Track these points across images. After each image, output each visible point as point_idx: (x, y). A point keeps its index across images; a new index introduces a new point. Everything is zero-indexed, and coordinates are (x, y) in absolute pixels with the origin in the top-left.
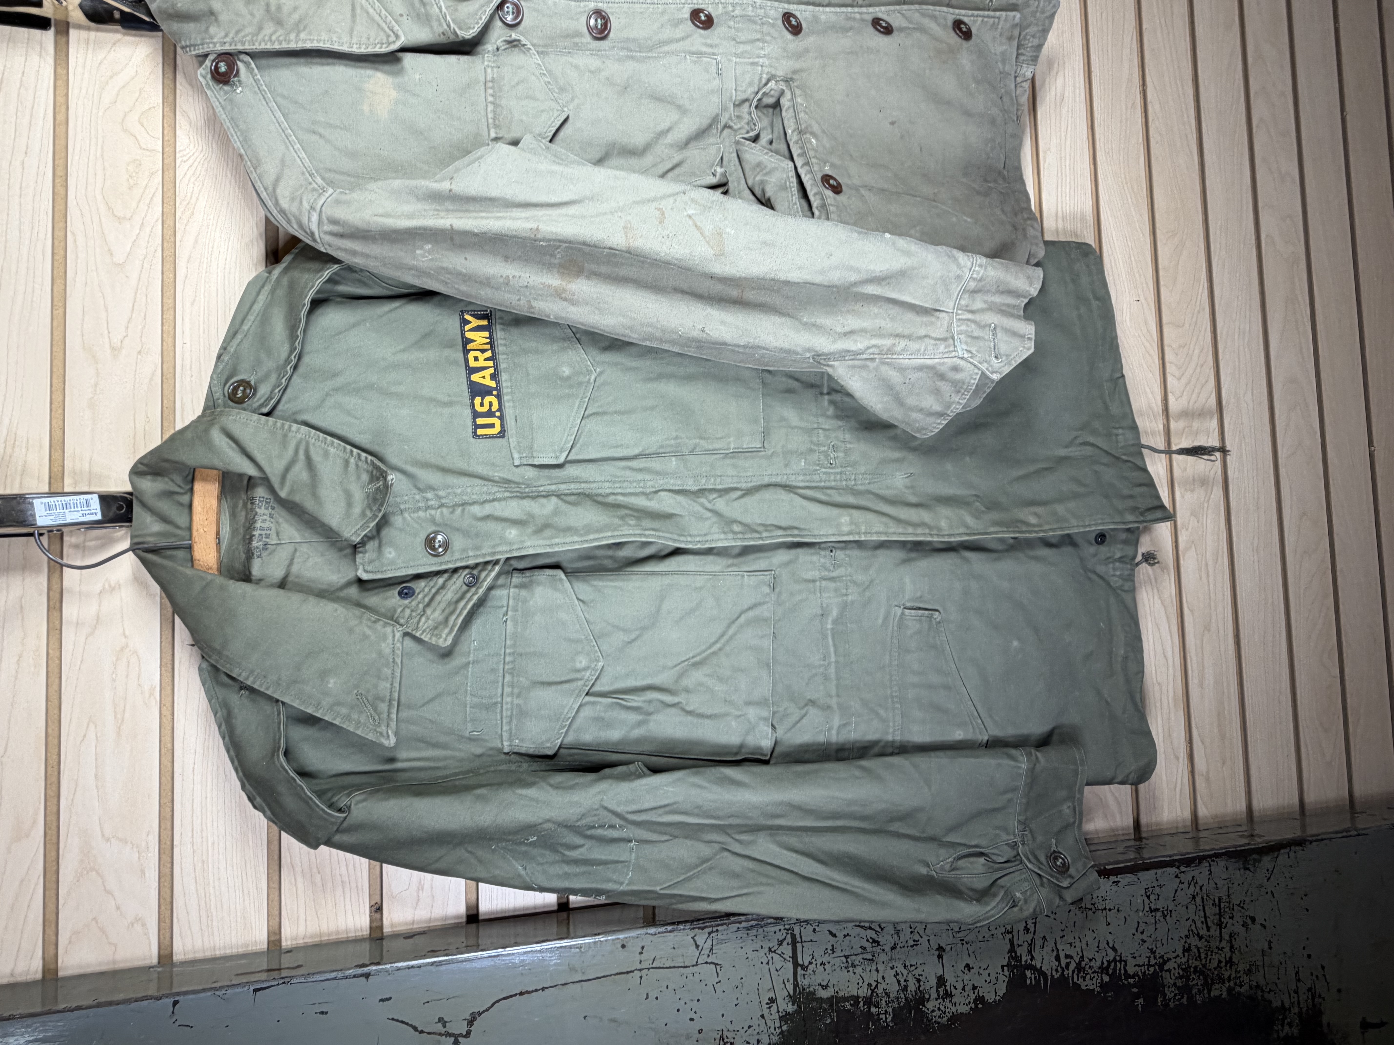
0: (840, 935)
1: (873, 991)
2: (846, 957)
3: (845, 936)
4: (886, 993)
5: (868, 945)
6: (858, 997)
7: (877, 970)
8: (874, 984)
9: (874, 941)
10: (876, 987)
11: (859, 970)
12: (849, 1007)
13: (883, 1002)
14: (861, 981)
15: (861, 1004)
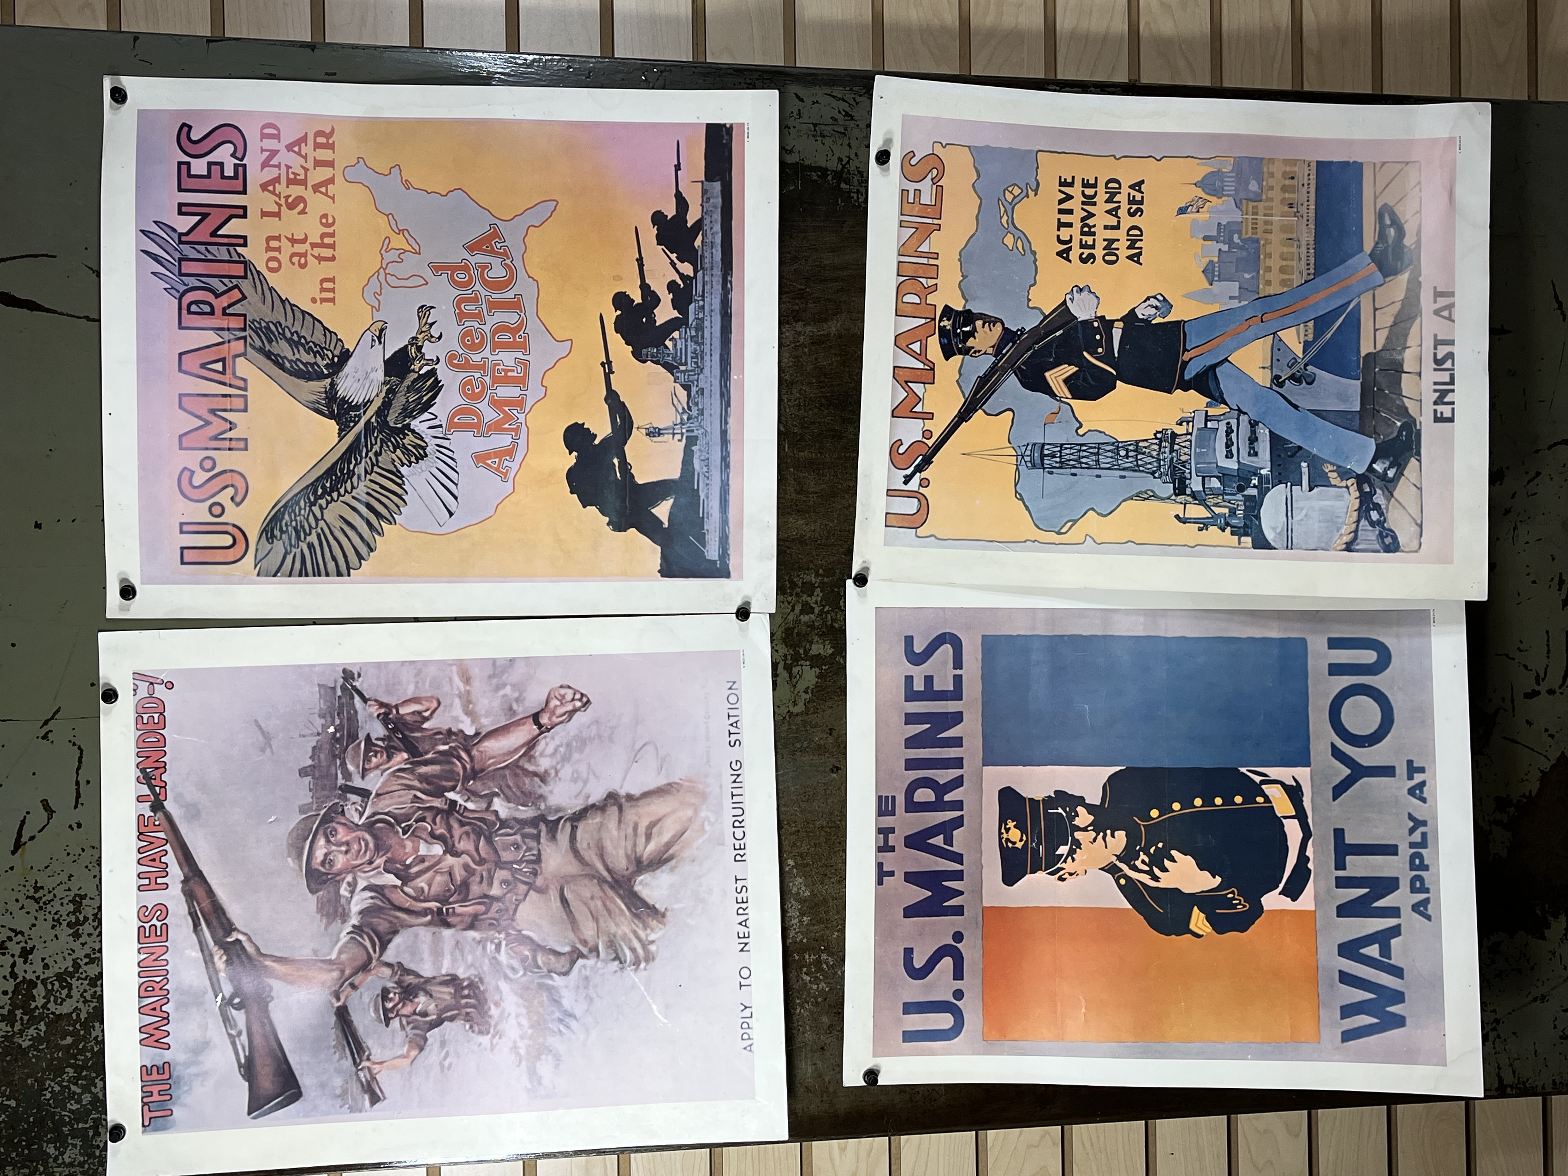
0: (808, 101)
1: (844, 166)
2: (815, 125)
3: (814, 103)
4: (858, 172)
5: (840, 117)
6: (826, 169)
7: (849, 146)
8: (845, 160)
9: (847, 114)
10: (848, 162)
11: (828, 141)
12: (816, 178)
13: (855, 179)
14: (830, 153)
15: (830, 178)
